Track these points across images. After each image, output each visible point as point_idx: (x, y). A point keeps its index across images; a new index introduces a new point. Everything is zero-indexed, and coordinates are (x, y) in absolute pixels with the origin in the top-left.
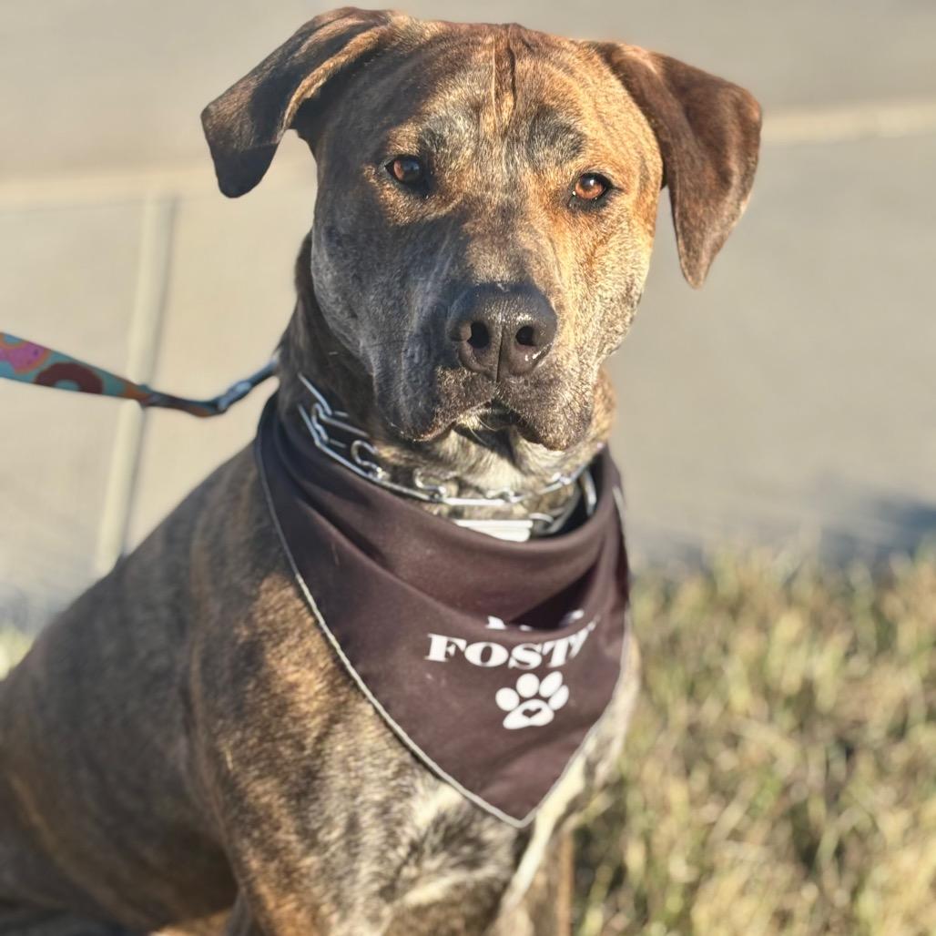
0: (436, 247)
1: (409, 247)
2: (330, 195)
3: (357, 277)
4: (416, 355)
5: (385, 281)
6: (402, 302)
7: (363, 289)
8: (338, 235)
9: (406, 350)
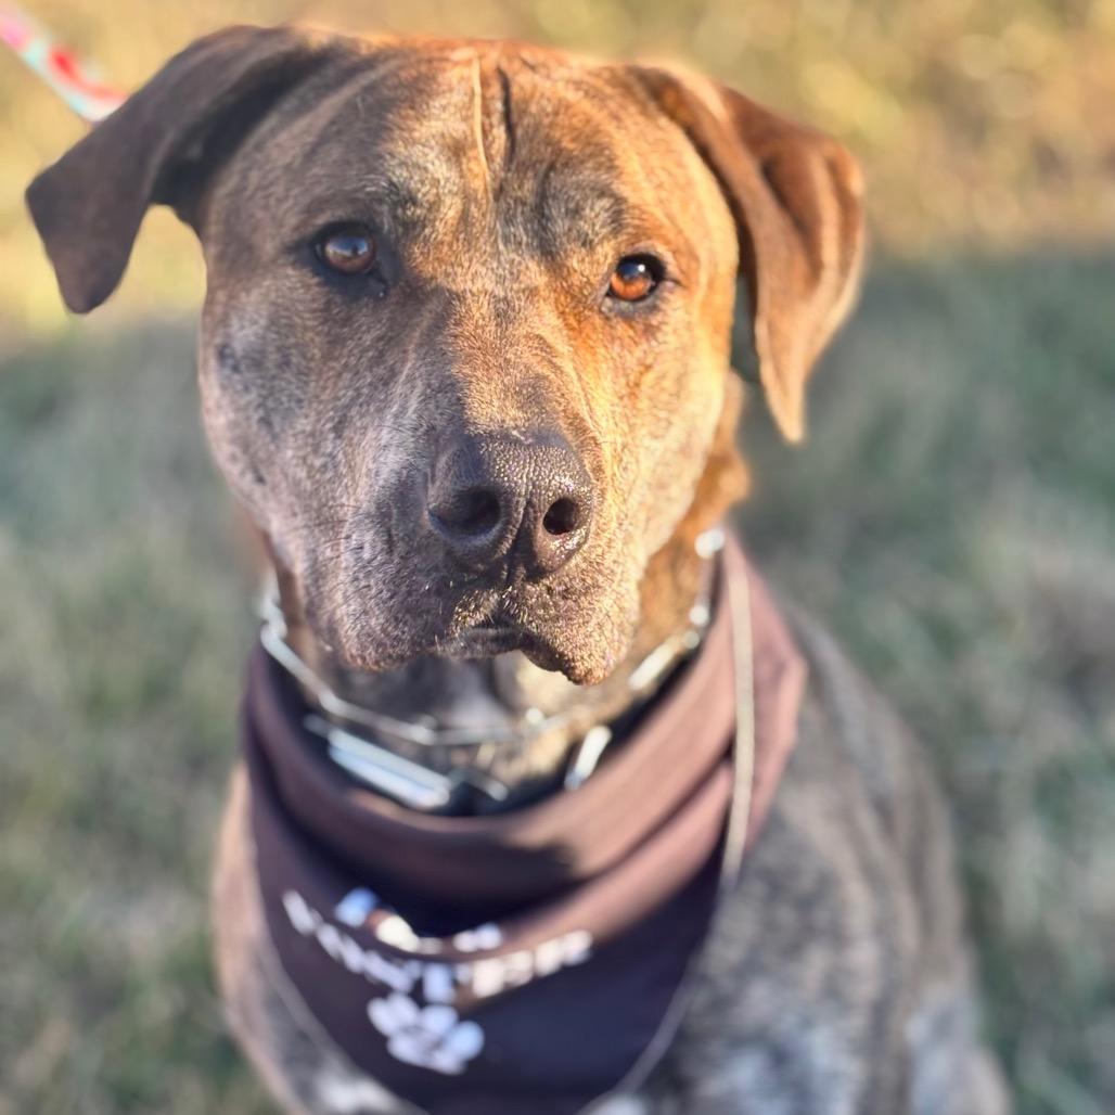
0: (393, 374)
1: (347, 376)
2: (221, 296)
3: (266, 422)
4: (367, 546)
5: (308, 428)
6: (337, 460)
7: (275, 437)
8: (232, 356)
9: (348, 537)
